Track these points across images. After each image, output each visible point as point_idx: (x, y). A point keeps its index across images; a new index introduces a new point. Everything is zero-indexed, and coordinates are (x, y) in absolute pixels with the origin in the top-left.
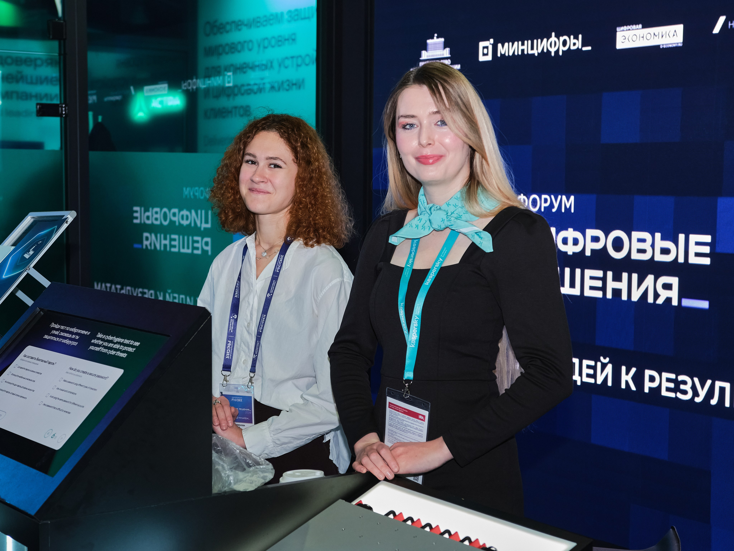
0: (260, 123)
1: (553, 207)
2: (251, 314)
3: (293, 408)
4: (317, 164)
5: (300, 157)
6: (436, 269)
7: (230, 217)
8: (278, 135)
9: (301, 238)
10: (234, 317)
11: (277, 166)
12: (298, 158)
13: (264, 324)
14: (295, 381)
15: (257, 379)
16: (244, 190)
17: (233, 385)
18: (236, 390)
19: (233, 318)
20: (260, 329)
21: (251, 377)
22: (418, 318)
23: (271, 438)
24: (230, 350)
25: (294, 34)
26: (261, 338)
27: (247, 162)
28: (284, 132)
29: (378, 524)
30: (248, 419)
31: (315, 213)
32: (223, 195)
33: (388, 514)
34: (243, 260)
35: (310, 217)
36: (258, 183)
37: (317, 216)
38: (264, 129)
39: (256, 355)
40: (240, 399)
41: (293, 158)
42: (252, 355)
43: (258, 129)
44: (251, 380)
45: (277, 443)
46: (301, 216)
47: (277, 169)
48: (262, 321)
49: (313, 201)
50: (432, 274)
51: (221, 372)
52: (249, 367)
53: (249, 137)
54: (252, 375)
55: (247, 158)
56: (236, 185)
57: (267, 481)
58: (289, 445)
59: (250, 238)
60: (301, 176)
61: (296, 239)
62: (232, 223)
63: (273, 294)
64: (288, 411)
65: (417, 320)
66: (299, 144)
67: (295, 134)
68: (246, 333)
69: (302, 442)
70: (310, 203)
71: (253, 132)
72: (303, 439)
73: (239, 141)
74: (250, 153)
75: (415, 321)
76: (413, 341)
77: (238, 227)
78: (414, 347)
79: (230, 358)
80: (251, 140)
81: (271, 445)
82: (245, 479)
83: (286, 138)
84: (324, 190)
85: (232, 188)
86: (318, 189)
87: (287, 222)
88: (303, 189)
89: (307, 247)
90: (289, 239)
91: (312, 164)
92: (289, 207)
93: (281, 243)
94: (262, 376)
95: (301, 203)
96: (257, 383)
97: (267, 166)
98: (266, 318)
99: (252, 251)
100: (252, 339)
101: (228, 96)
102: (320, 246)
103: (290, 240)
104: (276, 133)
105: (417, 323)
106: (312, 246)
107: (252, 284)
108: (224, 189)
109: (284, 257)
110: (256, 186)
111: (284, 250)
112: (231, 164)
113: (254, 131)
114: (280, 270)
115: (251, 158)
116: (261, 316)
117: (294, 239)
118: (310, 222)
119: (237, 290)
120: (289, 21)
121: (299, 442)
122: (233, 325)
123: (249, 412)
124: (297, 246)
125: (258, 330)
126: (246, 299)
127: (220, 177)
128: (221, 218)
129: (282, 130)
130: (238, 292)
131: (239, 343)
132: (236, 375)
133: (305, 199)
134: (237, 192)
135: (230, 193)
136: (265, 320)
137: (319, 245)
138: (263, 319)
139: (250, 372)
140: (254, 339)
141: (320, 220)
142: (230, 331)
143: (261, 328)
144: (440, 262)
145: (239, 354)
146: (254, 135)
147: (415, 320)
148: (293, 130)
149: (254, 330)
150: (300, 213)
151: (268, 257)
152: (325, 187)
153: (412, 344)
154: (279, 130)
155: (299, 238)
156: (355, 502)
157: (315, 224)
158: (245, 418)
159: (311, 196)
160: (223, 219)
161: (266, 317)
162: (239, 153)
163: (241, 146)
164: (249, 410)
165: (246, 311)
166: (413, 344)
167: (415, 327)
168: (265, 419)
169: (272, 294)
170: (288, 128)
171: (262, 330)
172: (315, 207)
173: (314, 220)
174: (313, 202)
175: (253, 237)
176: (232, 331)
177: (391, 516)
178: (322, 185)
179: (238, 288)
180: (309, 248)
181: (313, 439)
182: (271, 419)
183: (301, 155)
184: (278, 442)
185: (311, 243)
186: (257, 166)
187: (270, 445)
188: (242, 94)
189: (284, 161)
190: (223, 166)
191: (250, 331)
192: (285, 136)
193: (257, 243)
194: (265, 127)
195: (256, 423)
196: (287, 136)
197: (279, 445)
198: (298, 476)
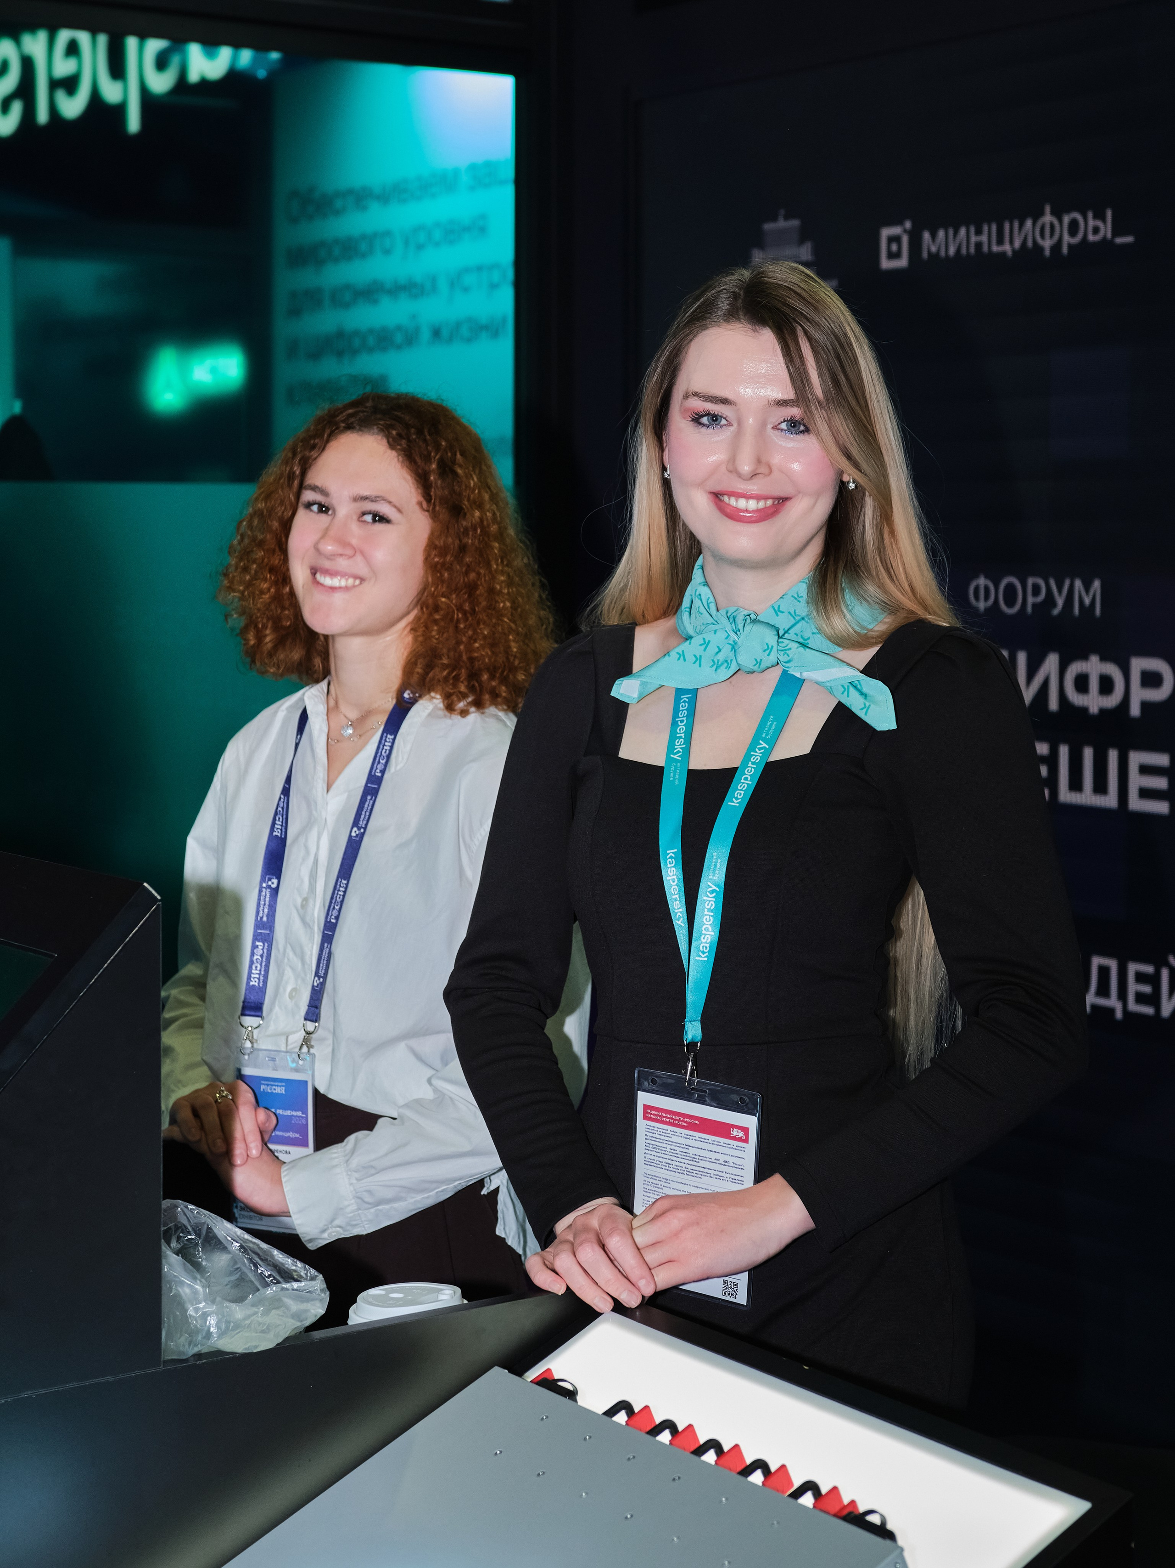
0: (341, 413)
1: (1054, 604)
2: (313, 877)
3: (408, 1113)
4: (477, 514)
5: (435, 496)
6: (755, 766)
7: (268, 639)
8: (385, 441)
9: (436, 693)
10: (270, 883)
11: (380, 519)
12: (431, 499)
13: (342, 902)
14: (414, 1043)
15: (323, 1039)
16: (299, 574)
17: (264, 1052)
18: (271, 1064)
19: (269, 887)
20: (332, 915)
21: (309, 1033)
22: (714, 887)
23: (352, 1189)
24: (261, 965)
25: (483, 217)
26: (333, 936)
27: (308, 505)
28: (400, 435)
29: (585, 1439)
30: (297, 1135)
31: (470, 633)
32: (248, 585)
33: (612, 1412)
34: (297, 745)
35: (458, 643)
36: (333, 557)
37: (475, 641)
38: (349, 427)
39: (321, 980)
40: (280, 1086)
41: (421, 498)
42: (310, 979)
43: (337, 429)
44: (307, 1041)
45: (366, 1200)
46: (436, 639)
47: (380, 527)
48: (338, 894)
49: (467, 604)
50: (746, 779)
51: (239, 1018)
52: (304, 1008)
53: (313, 447)
54: (310, 1026)
55: (308, 496)
56: (281, 562)
57: (308, 1323)
58: (396, 1205)
59: (313, 692)
60: (437, 542)
61: (425, 695)
62: (271, 655)
63: (365, 829)
64: (395, 1119)
65: (712, 892)
66: (434, 466)
67: (425, 440)
68: (297, 923)
69: (428, 1197)
70: (460, 608)
71: (323, 436)
72: (430, 1192)
73: (290, 455)
74: (316, 484)
75: (708, 896)
76: (705, 945)
77: (286, 664)
78: (706, 959)
79: (261, 985)
80: (319, 455)
81: (351, 1205)
82: (247, 1322)
83: (402, 450)
84: (493, 578)
85: (272, 570)
86: (479, 574)
87: (406, 654)
88: (442, 575)
89: (451, 713)
90: (409, 694)
91: (465, 514)
92: (411, 617)
93: (389, 703)
94: (332, 1030)
95: (436, 608)
96: (321, 1050)
97: (355, 517)
98: (346, 888)
99: (317, 725)
100: (311, 939)
101: (340, 354)
102: (483, 713)
103: (410, 698)
104: (380, 437)
105: (714, 900)
106: (464, 713)
107: (316, 803)
108: (253, 572)
109: (394, 740)
110: (327, 564)
111: (394, 722)
112: (271, 511)
113: (328, 431)
114: (383, 772)
115: (318, 497)
116: (336, 884)
117: (420, 697)
118: (460, 656)
119: (279, 818)
120: (472, 188)
121: (419, 1197)
122: (267, 903)
123: (300, 1120)
124: (427, 712)
125: (326, 918)
126: (302, 840)
127: (246, 541)
128: (247, 640)
129: (394, 433)
130: (282, 822)
131: (281, 947)
132: (272, 1028)
133: (448, 598)
134: (284, 578)
135: (265, 580)
136: (345, 892)
137: (481, 711)
138: (339, 890)
139: (305, 1019)
140: (317, 938)
141: (483, 649)
142: (262, 918)
143: (335, 913)
144: (763, 751)
145: (281, 974)
146: (328, 441)
147: (708, 893)
148: (420, 432)
149: (318, 916)
150: (434, 633)
151: (356, 739)
152: (496, 571)
153: (700, 953)
154: (386, 430)
155: (433, 694)
156: (533, 1374)
157: (471, 660)
158: (292, 1135)
159: (461, 591)
160: (252, 643)
161: (347, 885)
162: (290, 485)
163: (295, 468)
164: (299, 1114)
165: (300, 870)
166: (704, 953)
167: (709, 910)
168: (339, 1139)
169: (362, 830)
170: (407, 426)
171: (337, 918)
172: (472, 619)
173: (469, 649)
174: (467, 607)
175: (323, 690)
176: (265, 919)
177: (621, 1418)
178: (488, 564)
179: (282, 813)
180: (457, 718)
181: (456, 1190)
182: (352, 1138)
183: (439, 493)
184: (368, 1199)
185: (461, 705)
186: (330, 518)
187: (349, 1205)
188: (371, 350)
189: (397, 505)
190: (252, 516)
191: (308, 919)
192: (400, 445)
193: (332, 703)
194: (352, 423)
195: (319, 1147)
196: (405, 446)
197: (370, 1206)
198: (397, 1303)
